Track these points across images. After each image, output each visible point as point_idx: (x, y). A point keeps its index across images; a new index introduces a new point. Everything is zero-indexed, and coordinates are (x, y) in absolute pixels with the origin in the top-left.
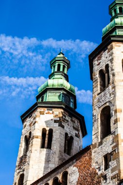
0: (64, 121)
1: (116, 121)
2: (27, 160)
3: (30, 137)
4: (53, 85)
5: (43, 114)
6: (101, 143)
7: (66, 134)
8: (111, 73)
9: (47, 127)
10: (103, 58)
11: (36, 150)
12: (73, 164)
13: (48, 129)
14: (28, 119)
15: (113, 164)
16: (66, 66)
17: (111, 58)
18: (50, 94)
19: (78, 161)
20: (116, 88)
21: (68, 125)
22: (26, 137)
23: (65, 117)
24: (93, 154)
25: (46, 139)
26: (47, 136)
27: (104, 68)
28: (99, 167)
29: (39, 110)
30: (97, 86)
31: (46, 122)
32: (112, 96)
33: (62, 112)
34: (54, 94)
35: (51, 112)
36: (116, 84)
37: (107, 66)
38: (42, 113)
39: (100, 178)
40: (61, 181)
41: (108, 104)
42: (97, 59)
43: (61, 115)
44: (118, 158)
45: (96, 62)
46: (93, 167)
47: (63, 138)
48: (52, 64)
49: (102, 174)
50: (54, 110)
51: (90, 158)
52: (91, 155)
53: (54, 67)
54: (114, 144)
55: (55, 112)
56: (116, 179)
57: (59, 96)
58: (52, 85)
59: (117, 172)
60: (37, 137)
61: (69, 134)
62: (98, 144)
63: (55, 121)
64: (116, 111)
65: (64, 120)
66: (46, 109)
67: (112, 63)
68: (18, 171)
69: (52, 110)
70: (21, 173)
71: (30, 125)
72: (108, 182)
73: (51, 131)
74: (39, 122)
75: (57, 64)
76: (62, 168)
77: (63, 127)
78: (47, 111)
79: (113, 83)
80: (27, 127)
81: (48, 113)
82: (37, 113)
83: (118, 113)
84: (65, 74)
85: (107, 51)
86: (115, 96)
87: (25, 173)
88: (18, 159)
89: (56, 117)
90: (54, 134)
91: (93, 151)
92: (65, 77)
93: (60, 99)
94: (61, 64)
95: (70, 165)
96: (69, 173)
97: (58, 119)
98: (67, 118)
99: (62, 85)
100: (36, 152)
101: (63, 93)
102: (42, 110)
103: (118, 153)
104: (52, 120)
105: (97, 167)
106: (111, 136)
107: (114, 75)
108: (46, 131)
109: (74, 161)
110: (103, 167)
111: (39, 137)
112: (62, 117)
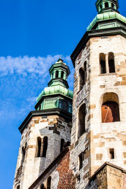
0: (60, 128)
1: (89, 118)
2: (23, 171)
3: (26, 147)
4: (50, 93)
5: (38, 123)
6: (77, 143)
7: (62, 140)
8: (87, 69)
9: (42, 135)
10: (83, 56)
11: (30, 160)
12: (55, 168)
13: (42, 137)
14: (25, 130)
15: (85, 162)
16: (65, 72)
17: (88, 54)
18: (46, 102)
19: (59, 165)
20: (91, 84)
21: (64, 130)
22: (23, 148)
23: (61, 122)
24: (71, 155)
25: (42, 148)
26: (42, 144)
27: (83, 66)
28: (75, 168)
29: (33, 119)
30: (76, 86)
31: (41, 130)
32: (88, 93)
33: (57, 118)
34: (51, 101)
35: (46, 119)
36: (91, 80)
37: (85, 63)
38: (36, 122)
39: (75, 179)
40: (46, 187)
41: (84, 102)
42: (78, 58)
43: (56, 122)
44: (90, 156)
45: (77, 62)
46: (70, 169)
47: (58, 144)
48: (51, 71)
49: (76, 175)
50: (49, 117)
51: (69, 160)
52: (69, 156)
53: (53, 74)
54: (87, 142)
55: (50, 120)
56: (87, 178)
57: (56, 103)
58: (48, 92)
59: (88, 170)
60: (32, 147)
61: (65, 139)
62: (74, 144)
63: (50, 129)
64: (89, 108)
65: (60, 126)
66: (40, 117)
67: (89, 59)
68: (15, 183)
69: (46, 118)
70: (18, 185)
71: (26, 136)
72: (81, 182)
73: (46, 139)
74: (33, 131)
75: (55, 71)
76: (47, 174)
77: (58, 133)
78: (41, 120)
79: (89, 79)
80: (24, 138)
81: (43, 121)
82: (32, 123)
83: (91, 110)
84: (63, 80)
85: (86, 48)
86: (89, 93)
87: (20, 184)
88: (16, 172)
89: (51, 124)
90: (49, 141)
91: (71, 152)
92: (63, 83)
93: (56, 106)
94: (59, 70)
95: (53, 170)
96: (52, 178)
97: (53, 126)
98: (63, 124)
99: (58, 91)
100: (30, 162)
101: (60, 100)
102: (36, 119)
103: (90, 150)
104: (46, 127)
105: (73, 168)
106: (85, 134)
107: (90, 71)
108: (41, 139)
109: (57, 164)
110: (78, 167)
111: (34, 146)
112: (57, 123)
